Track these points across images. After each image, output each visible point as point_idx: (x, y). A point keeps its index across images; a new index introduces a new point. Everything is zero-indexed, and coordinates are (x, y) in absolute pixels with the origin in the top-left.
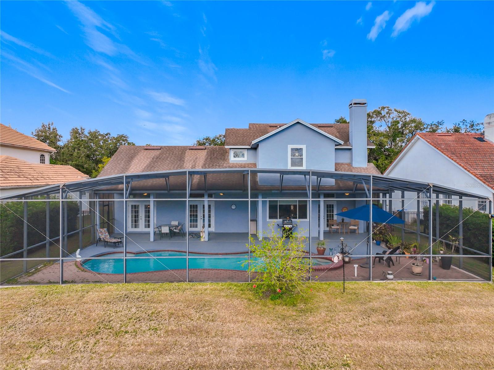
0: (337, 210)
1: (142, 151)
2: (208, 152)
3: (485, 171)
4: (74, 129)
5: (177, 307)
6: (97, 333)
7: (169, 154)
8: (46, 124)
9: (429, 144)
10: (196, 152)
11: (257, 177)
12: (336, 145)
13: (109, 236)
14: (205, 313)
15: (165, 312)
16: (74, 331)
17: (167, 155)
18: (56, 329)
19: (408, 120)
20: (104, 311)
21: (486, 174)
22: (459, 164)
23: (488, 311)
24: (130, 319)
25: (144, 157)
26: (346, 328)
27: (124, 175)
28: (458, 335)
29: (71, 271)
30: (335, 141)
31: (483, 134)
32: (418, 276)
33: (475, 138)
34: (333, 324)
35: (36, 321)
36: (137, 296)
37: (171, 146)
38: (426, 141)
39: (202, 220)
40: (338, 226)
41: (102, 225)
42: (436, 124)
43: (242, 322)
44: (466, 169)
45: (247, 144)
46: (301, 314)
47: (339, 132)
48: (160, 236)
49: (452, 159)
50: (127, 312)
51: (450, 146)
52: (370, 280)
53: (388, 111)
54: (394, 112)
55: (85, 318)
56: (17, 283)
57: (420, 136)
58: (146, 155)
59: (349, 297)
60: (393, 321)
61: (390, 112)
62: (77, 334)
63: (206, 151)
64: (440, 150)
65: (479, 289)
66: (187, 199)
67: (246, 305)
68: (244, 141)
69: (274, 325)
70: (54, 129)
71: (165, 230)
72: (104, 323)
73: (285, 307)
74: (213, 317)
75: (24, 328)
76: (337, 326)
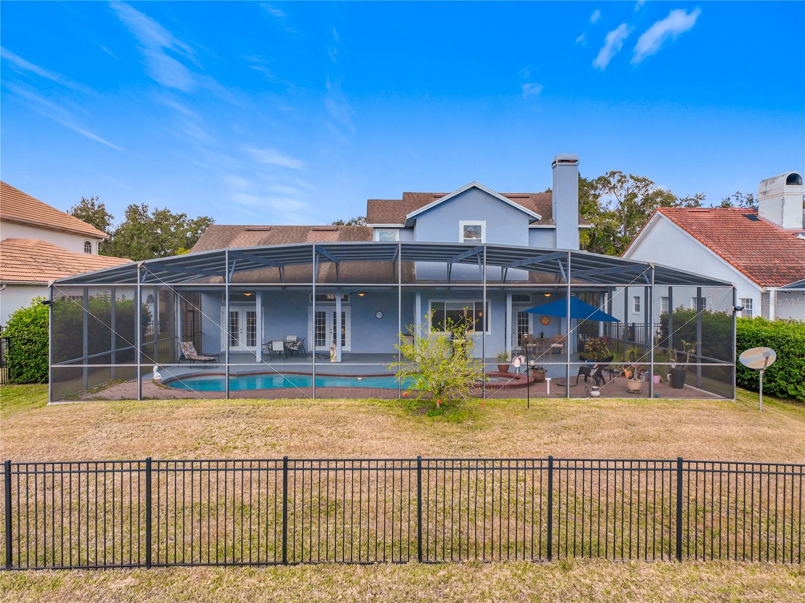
0: (534, 320)
1: (243, 233)
2: (340, 234)
3: (752, 262)
4: (131, 206)
5: (300, 423)
6: (196, 449)
7: (283, 237)
8: (88, 198)
9: (675, 225)
10: (323, 235)
11: (414, 268)
12: (531, 222)
13: (196, 353)
14: (339, 429)
15: (285, 427)
16: (165, 446)
17: (280, 238)
18: (141, 445)
19: (651, 192)
20: (203, 426)
21: (753, 265)
22: (715, 252)
23: (720, 429)
24: (238, 435)
25: (245, 241)
26: (526, 445)
27: (226, 249)
28: (674, 454)
29: (149, 388)
30: (529, 215)
31: (756, 210)
32: (636, 393)
33: (744, 215)
34: (509, 441)
35: (114, 437)
36: (246, 412)
37: (286, 226)
38: (671, 219)
39: (333, 334)
40: (534, 343)
41: (185, 338)
42: (694, 198)
43: (388, 438)
44: (724, 259)
45: (399, 221)
46: (467, 431)
47: (538, 205)
48: (270, 356)
49: (706, 245)
50: (234, 428)
51: (705, 226)
52: (567, 397)
53: (620, 178)
54: (630, 179)
55: (178, 434)
56: (79, 400)
57: (662, 213)
58: (248, 238)
59: (535, 413)
60: (590, 440)
61: (623, 180)
62: (171, 449)
63: (338, 232)
64: (689, 233)
65: (716, 407)
66: (314, 284)
67: (394, 421)
68: (395, 217)
69: (431, 441)
70: (99, 207)
71: (278, 346)
72: (204, 438)
73: (446, 424)
74: (349, 433)
75: (100, 443)
76: (515, 443)
